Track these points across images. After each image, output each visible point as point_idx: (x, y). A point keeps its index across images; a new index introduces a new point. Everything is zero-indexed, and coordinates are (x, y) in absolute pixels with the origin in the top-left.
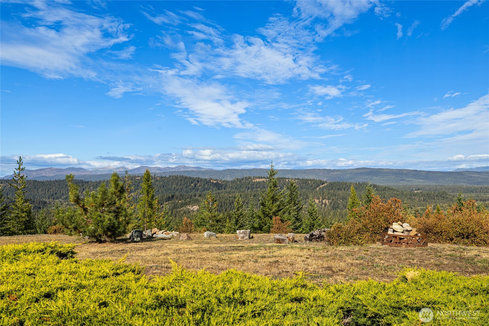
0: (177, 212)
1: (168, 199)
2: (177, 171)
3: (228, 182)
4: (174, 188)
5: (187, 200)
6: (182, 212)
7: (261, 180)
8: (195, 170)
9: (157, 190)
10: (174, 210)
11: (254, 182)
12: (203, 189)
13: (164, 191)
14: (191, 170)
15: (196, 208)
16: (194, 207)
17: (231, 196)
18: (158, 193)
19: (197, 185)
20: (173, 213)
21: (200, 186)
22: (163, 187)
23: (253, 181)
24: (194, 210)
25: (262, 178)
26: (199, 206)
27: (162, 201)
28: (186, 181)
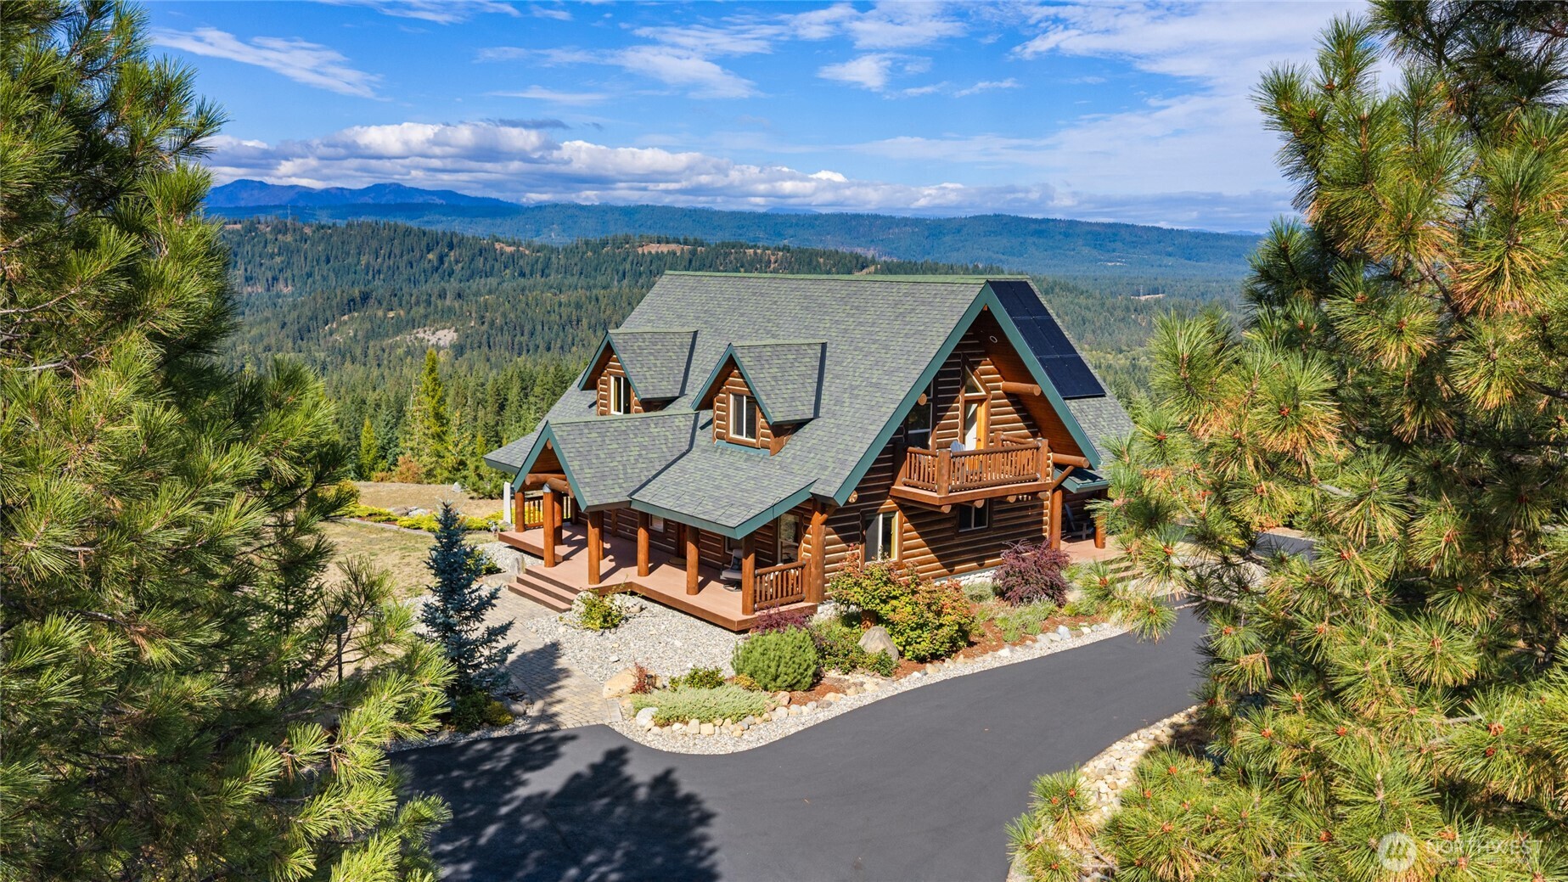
0: (384, 351)
1: (351, 305)
2: (371, 201)
3: (553, 250)
4: (368, 266)
5: (415, 309)
6: (400, 351)
7: (664, 248)
8: (438, 201)
9: (307, 269)
10: (371, 344)
11: (643, 254)
12: (469, 272)
13: (332, 275)
14: (421, 200)
15: (449, 338)
16: (440, 333)
17: (563, 298)
18: (310, 280)
19: (446, 259)
20: (371, 352)
21: (457, 262)
22: (328, 261)
23: (640, 250)
24: (441, 343)
25: (668, 242)
26: (456, 331)
27: (328, 313)
28: (408, 241)
